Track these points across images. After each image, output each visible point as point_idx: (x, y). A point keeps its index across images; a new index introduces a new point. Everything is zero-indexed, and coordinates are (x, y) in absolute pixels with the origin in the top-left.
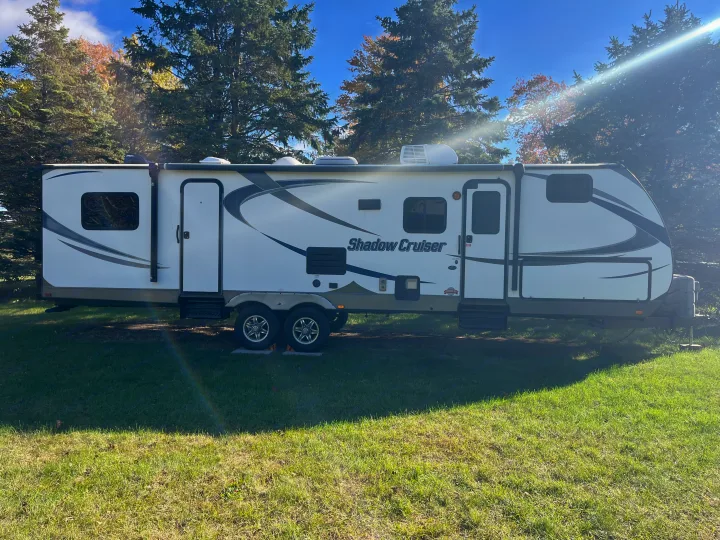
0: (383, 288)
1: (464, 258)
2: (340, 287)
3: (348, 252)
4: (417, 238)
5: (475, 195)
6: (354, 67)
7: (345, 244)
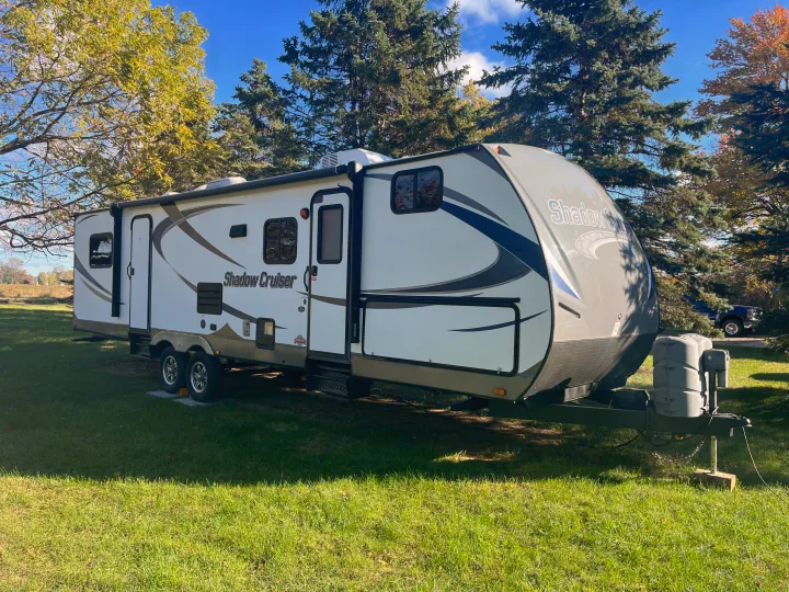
0: (247, 333)
1: (310, 296)
2: (218, 329)
3: (224, 288)
4: (275, 270)
5: (321, 210)
6: (717, 62)
7: (222, 280)
